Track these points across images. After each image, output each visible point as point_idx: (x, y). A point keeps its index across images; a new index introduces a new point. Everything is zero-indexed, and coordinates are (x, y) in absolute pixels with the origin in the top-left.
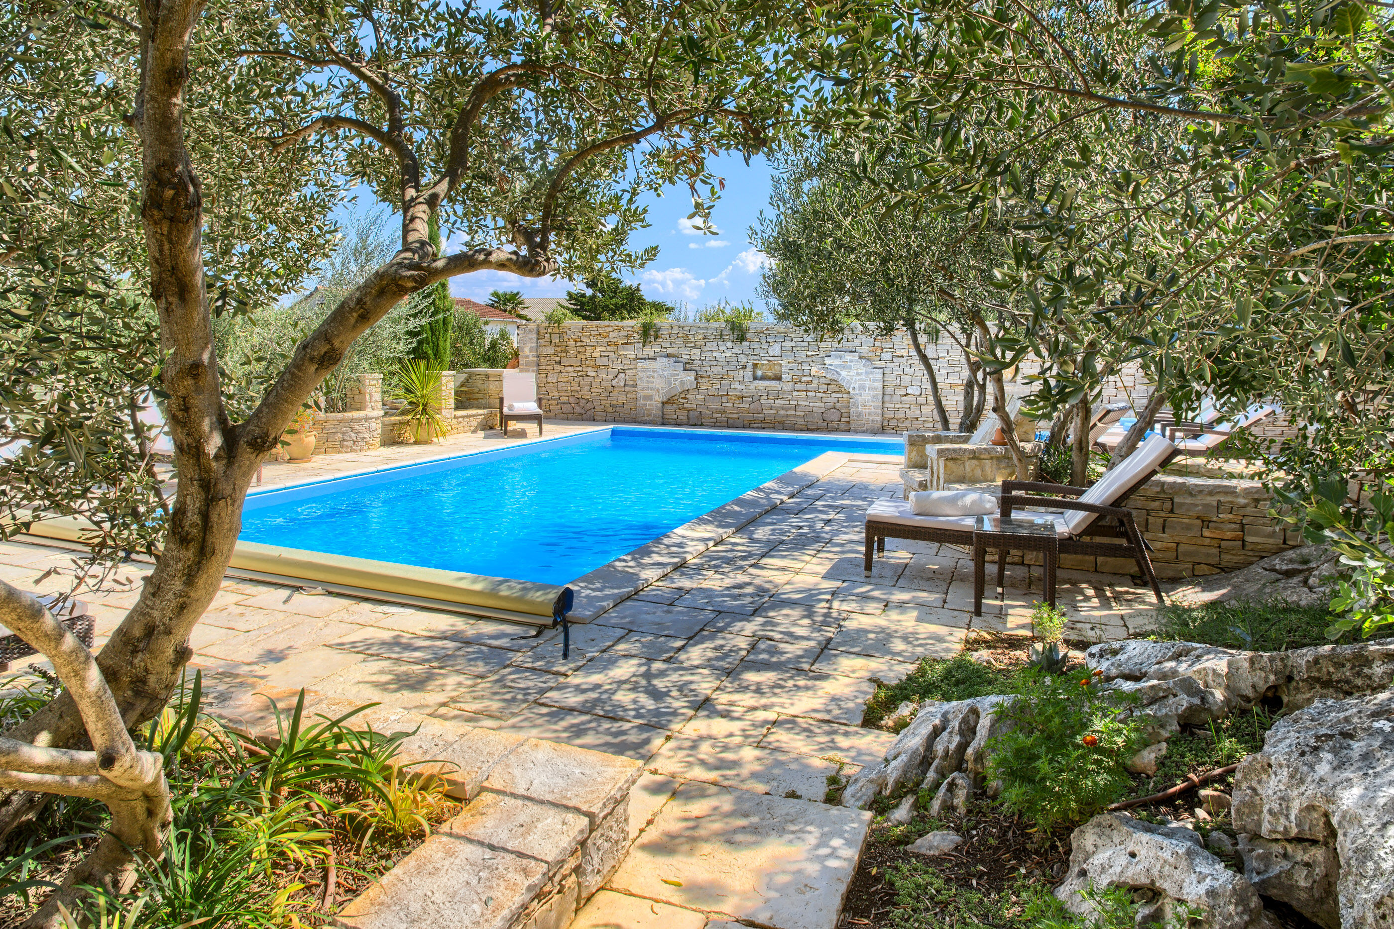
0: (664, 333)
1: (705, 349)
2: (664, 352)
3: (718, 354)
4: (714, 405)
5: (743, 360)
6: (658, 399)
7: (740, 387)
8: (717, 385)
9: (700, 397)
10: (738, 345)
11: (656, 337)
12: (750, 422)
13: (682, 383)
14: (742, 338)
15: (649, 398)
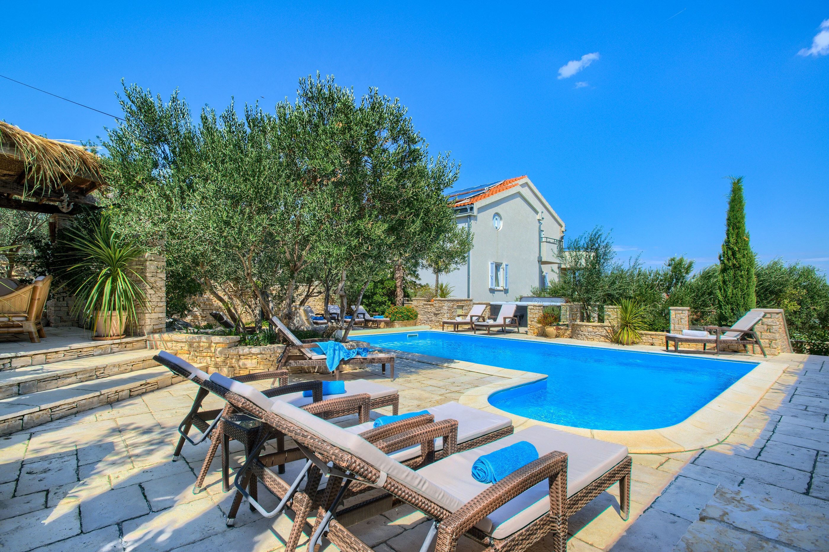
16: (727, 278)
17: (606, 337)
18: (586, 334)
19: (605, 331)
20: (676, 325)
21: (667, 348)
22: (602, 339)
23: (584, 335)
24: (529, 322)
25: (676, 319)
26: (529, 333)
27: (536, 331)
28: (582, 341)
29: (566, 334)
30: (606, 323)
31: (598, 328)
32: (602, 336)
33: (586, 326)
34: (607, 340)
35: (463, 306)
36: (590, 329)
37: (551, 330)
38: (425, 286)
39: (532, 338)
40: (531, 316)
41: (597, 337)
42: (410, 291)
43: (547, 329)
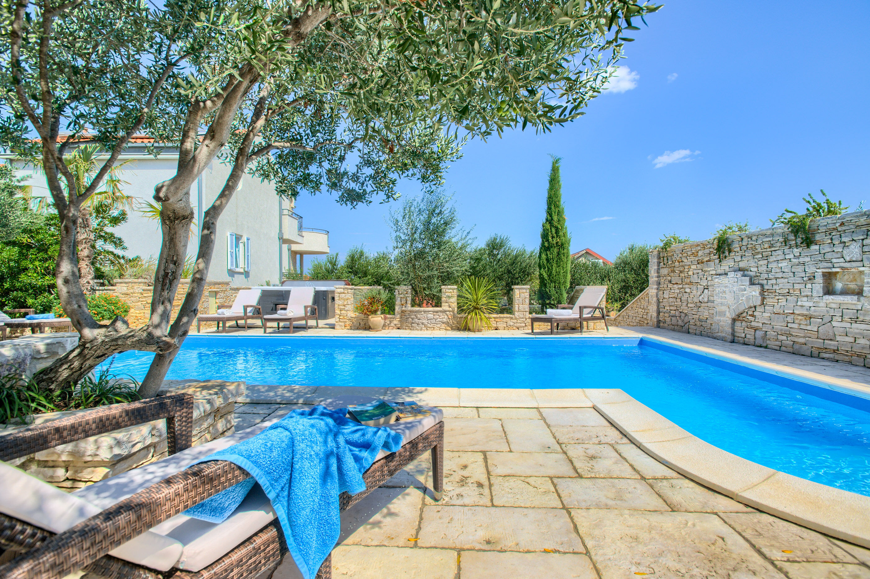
0: (736, 246)
1: (771, 259)
2: (736, 267)
3: (783, 264)
4: (779, 325)
5: (811, 269)
6: (729, 315)
7: (807, 304)
8: (783, 302)
9: (766, 315)
10: (806, 252)
11: (730, 251)
12: (821, 350)
13: (748, 299)
14: (808, 242)
15: (723, 314)
16: (550, 256)
17: (447, 323)
18: (425, 322)
19: (446, 317)
20: (521, 306)
21: (532, 332)
22: (443, 326)
23: (423, 324)
24: (338, 312)
25: (521, 299)
26: (337, 327)
27: (348, 323)
28: (420, 332)
29: (392, 325)
30: (445, 307)
31: (439, 314)
32: (443, 323)
33: (425, 312)
34: (448, 328)
35: (216, 293)
36: (430, 316)
37: (377, 319)
38: (134, 260)
39: (341, 332)
40: (341, 303)
41: (439, 326)
42: (107, 269)
43: (372, 319)
